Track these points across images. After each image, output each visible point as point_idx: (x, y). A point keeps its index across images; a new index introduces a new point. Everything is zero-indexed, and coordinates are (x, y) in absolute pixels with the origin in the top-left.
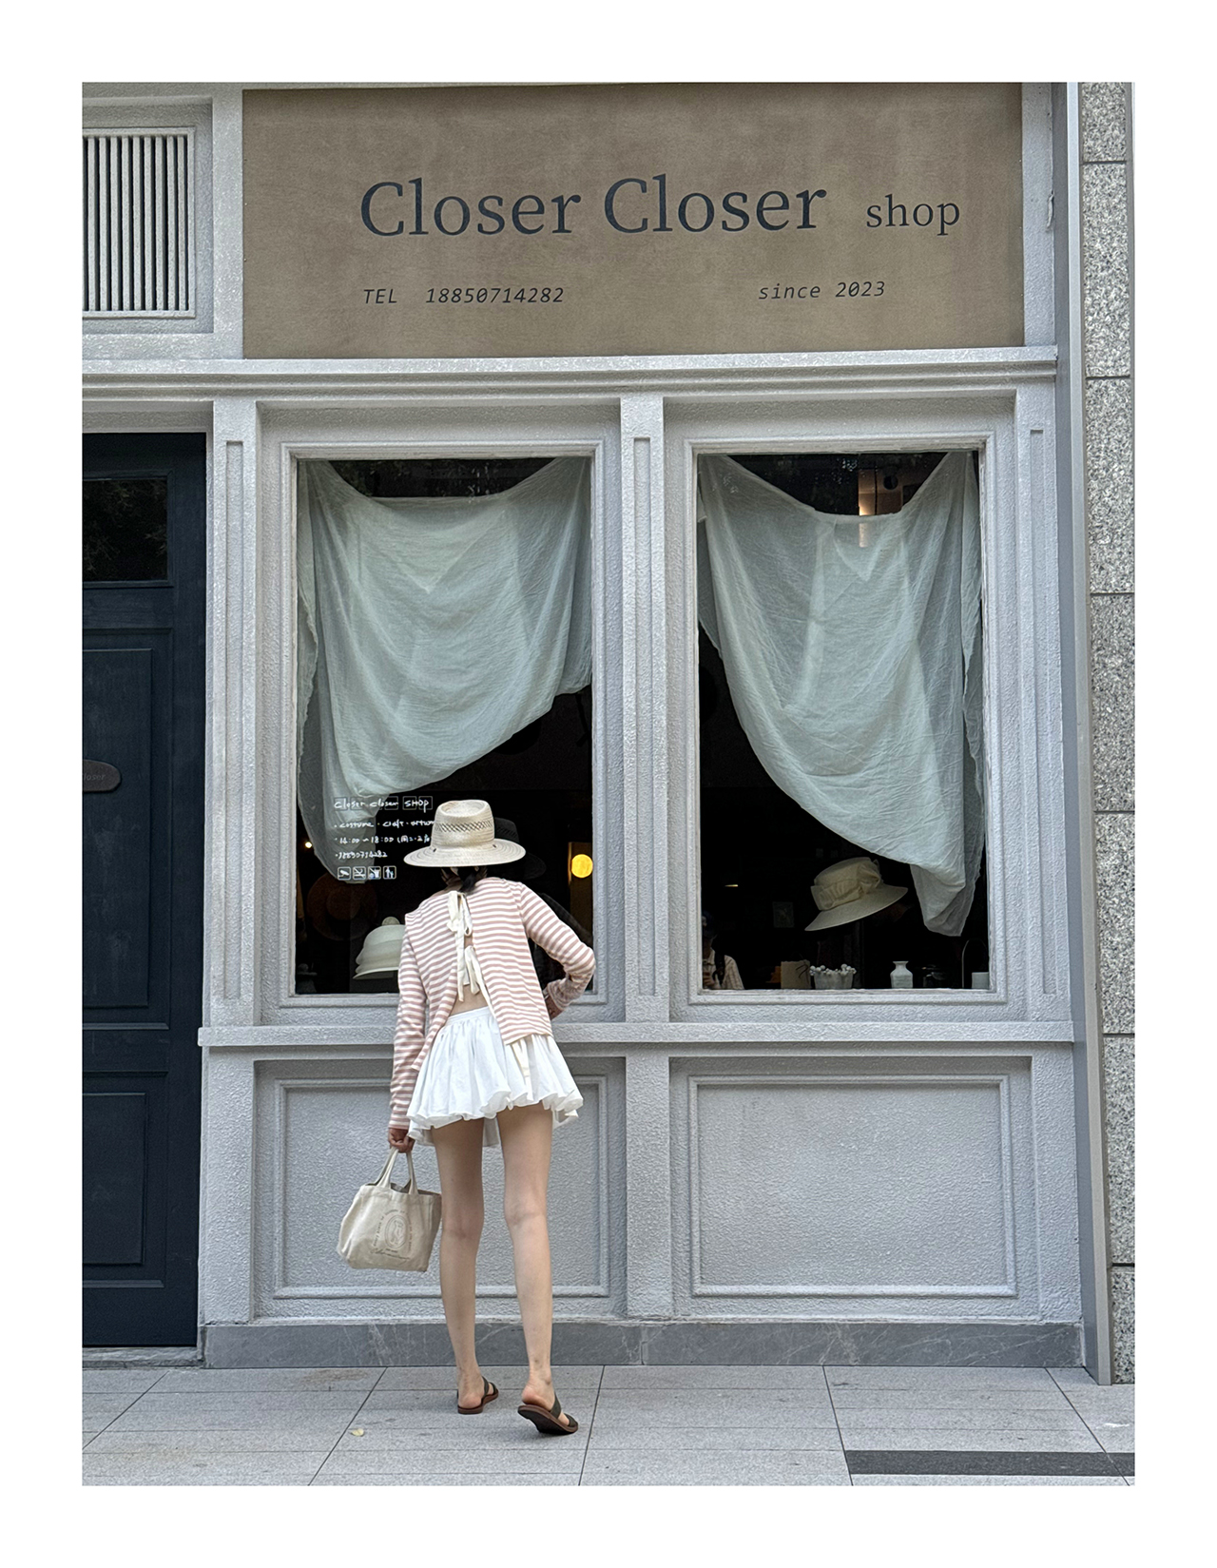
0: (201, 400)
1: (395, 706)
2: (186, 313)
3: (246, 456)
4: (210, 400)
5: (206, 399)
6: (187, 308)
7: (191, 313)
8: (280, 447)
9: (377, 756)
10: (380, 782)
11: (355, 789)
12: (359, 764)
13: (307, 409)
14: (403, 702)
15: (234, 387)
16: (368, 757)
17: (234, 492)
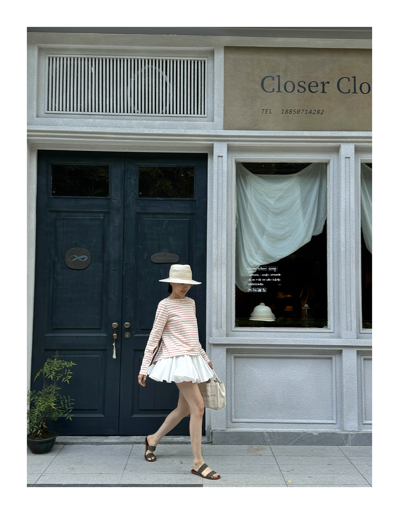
0: (210, 143)
1: (262, 238)
2: (204, 116)
3: (224, 160)
4: (213, 143)
5: (212, 142)
6: (204, 114)
7: (206, 116)
8: (232, 158)
9: (257, 253)
10: (258, 262)
11: (251, 264)
12: (251, 256)
13: (241, 146)
14: (265, 237)
15: (220, 139)
16: (254, 254)
17: (220, 172)
